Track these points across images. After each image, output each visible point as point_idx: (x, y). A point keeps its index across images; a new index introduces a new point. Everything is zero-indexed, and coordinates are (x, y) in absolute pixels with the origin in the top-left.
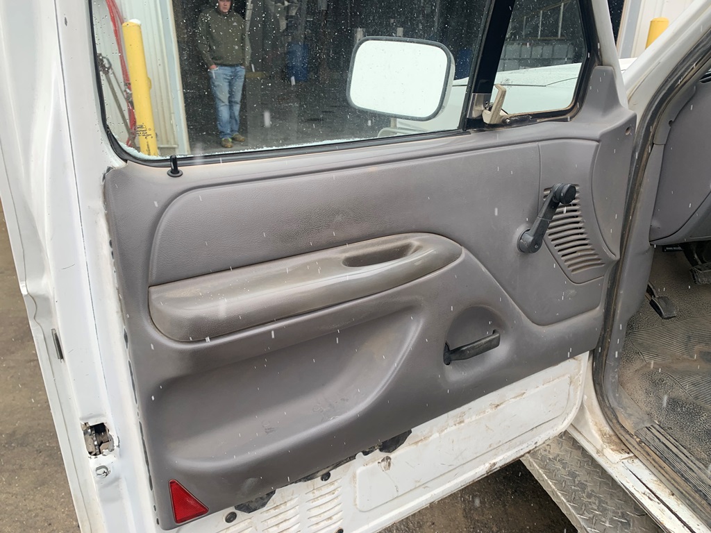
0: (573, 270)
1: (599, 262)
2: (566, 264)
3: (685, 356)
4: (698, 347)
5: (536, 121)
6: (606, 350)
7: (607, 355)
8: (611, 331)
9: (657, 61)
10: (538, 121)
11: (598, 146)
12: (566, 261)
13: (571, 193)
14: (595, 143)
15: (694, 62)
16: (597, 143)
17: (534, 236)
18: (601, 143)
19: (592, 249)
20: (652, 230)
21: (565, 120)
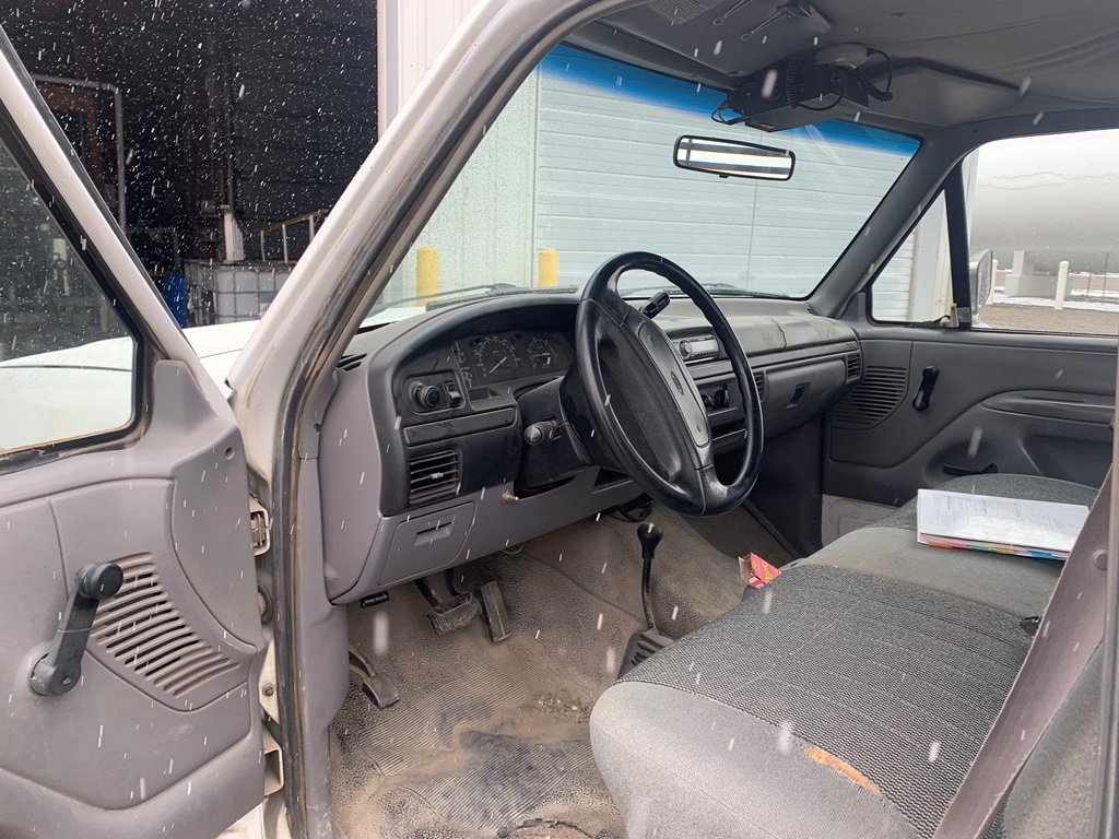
0: (177, 692)
1: (228, 663)
2: (158, 685)
3: (441, 748)
4: (461, 727)
5: (57, 455)
6: (302, 788)
7: (305, 797)
8: (303, 754)
9: (269, 346)
10: (61, 455)
11: (171, 488)
12: (157, 681)
13: (113, 579)
14: (166, 483)
15: (319, 345)
16: (169, 482)
17: (55, 664)
18: (176, 482)
19: (209, 647)
20: (327, 584)
21: (120, 447)
